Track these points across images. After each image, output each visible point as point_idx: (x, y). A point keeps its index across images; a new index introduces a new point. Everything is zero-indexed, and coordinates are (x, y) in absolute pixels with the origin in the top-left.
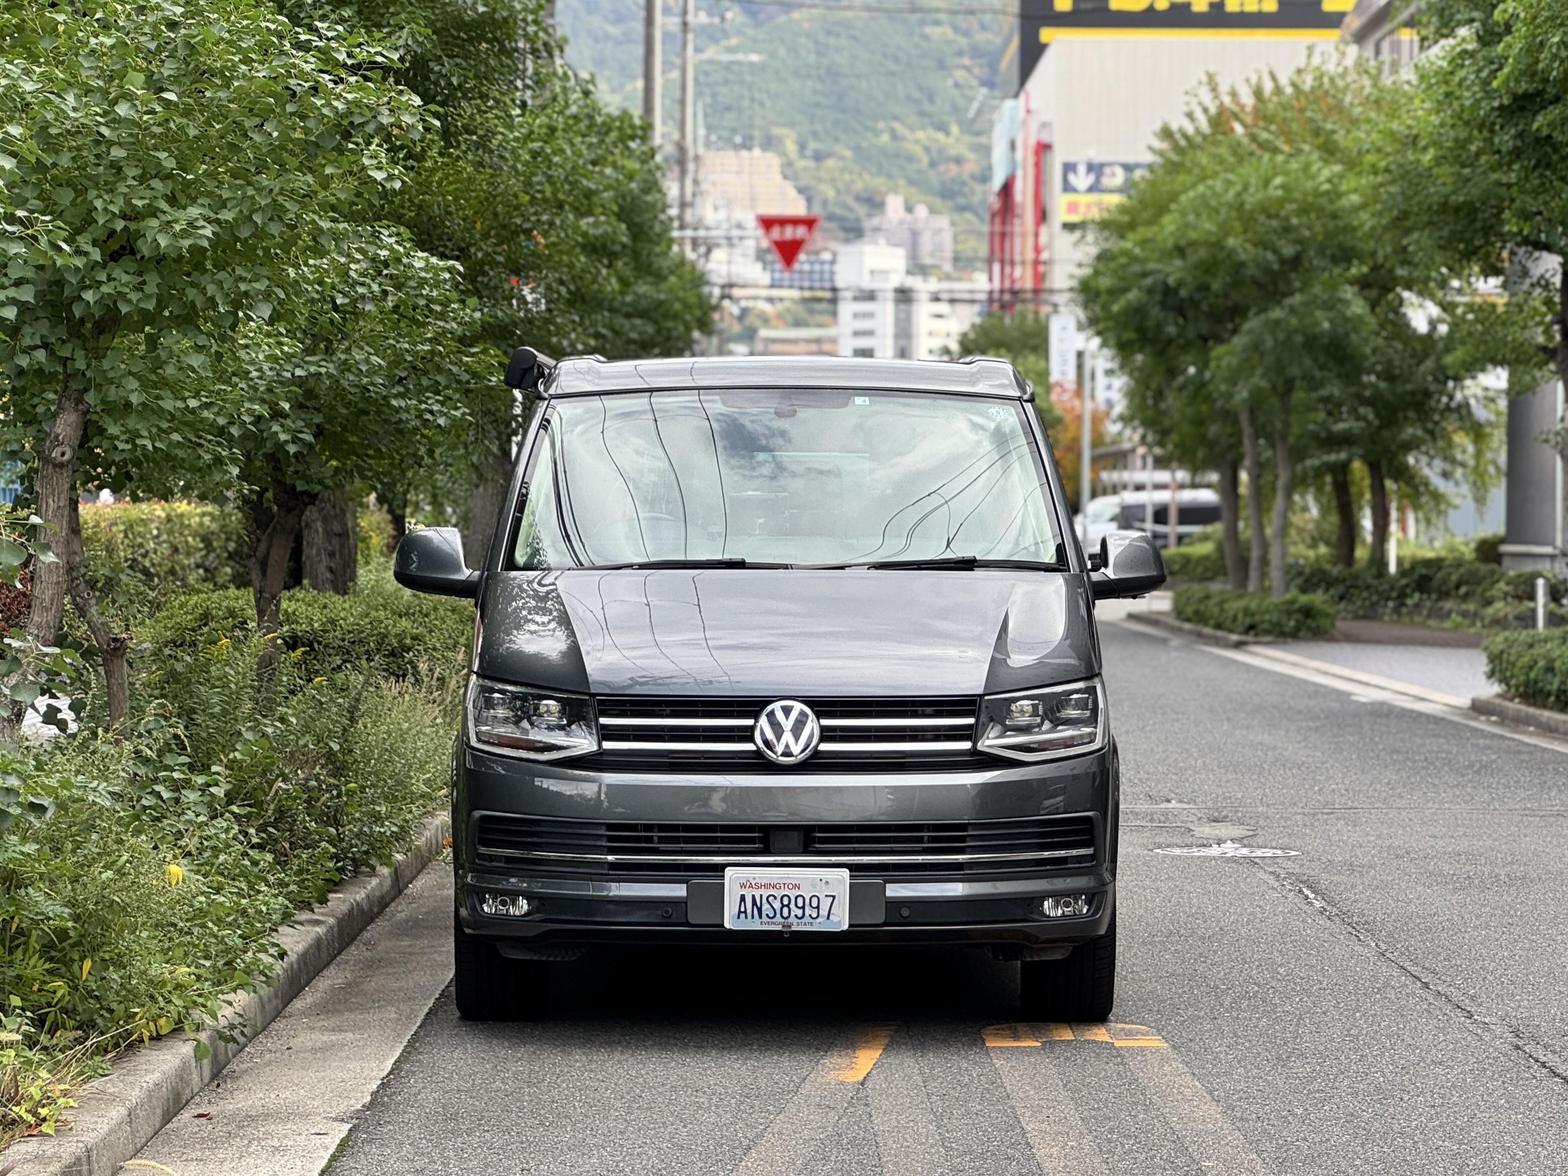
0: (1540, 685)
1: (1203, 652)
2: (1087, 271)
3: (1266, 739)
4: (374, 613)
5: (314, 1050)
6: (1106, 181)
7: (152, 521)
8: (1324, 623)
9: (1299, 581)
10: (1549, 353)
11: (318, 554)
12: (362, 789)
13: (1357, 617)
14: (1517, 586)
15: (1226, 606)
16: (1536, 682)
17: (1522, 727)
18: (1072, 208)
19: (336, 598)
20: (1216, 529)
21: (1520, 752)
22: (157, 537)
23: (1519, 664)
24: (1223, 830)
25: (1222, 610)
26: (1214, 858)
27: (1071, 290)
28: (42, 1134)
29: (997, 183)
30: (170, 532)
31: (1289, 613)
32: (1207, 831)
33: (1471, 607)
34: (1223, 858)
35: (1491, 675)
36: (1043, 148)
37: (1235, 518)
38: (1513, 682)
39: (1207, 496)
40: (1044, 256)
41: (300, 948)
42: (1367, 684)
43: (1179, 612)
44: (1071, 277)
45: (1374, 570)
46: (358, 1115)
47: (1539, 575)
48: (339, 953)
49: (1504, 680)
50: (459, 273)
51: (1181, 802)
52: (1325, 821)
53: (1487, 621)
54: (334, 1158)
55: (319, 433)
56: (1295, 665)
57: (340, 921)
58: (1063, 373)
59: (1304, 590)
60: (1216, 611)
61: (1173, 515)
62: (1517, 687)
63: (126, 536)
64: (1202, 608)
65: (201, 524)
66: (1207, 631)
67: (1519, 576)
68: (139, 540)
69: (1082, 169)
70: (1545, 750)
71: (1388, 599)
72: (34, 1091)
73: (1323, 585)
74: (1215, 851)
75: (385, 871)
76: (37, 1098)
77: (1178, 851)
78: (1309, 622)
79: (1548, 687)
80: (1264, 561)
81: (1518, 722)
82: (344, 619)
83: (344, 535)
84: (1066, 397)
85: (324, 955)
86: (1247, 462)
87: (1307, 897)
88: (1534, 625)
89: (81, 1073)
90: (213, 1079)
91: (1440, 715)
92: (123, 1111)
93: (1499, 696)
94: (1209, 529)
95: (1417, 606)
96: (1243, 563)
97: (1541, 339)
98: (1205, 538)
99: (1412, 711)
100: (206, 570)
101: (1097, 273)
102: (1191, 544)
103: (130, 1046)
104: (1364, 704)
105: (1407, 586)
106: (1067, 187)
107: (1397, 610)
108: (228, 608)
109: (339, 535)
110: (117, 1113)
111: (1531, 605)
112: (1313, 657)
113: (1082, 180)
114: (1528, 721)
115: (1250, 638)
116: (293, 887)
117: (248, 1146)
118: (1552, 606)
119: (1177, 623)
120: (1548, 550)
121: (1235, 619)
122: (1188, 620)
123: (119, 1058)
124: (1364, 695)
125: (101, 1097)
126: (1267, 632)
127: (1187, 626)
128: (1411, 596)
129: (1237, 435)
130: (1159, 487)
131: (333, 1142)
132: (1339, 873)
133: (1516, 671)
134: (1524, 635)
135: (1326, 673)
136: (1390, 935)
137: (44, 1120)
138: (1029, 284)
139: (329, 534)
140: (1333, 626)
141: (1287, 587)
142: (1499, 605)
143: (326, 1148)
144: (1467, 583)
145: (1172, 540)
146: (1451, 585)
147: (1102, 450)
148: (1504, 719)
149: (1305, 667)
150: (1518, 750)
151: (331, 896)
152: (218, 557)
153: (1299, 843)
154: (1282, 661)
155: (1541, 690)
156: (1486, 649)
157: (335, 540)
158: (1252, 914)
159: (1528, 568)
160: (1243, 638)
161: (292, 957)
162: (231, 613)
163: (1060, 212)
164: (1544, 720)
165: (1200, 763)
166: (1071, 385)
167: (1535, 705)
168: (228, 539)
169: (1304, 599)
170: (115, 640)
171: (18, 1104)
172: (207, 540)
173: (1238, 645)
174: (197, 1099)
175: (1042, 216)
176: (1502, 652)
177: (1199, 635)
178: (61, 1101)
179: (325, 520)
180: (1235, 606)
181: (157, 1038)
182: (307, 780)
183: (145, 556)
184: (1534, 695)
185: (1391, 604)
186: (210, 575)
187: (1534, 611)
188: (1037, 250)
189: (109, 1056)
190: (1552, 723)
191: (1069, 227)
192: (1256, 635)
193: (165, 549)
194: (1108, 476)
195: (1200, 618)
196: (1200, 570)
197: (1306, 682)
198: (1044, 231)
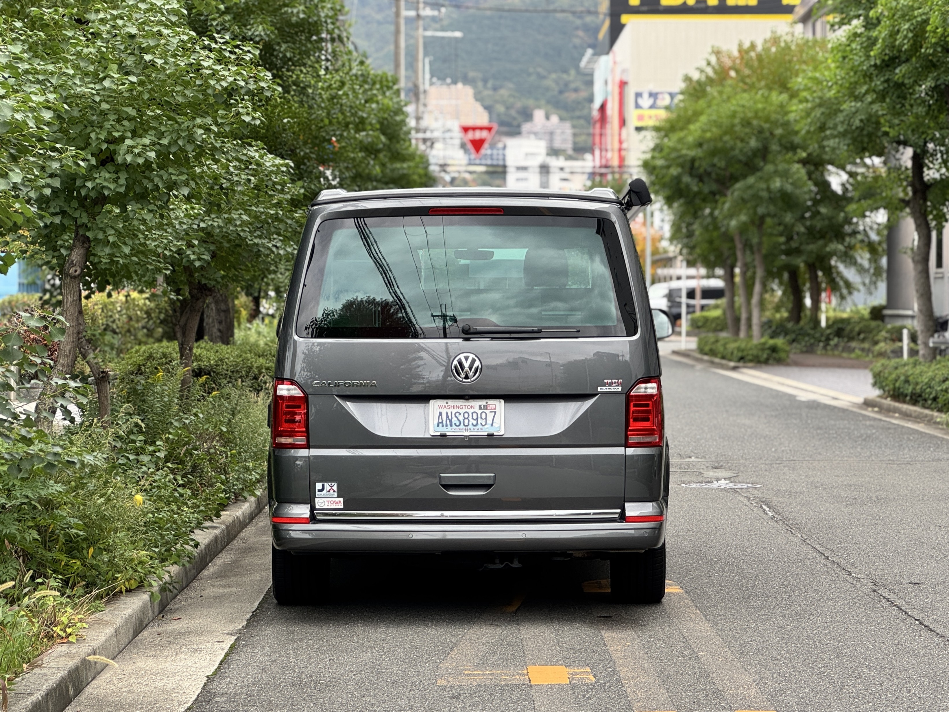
0: (901, 390)
1: (715, 373)
2: (648, 156)
3: (747, 422)
4: (244, 355)
5: (215, 597)
6: (660, 103)
7: (117, 302)
8: (783, 355)
9: (769, 331)
10: (905, 203)
11: (213, 322)
12: (240, 453)
13: (802, 352)
14: (892, 334)
15: (727, 346)
16: (899, 388)
17: (891, 414)
18: (641, 118)
19: (224, 347)
20: (722, 302)
21: (889, 428)
22: (120, 311)
23: (890, 378)
24: (720, 473)
25: (725, 348)
26: (714, 489)
27: (639, 166)
28: (69, 642)
29: (597, 104)
30: (128, 309)
31: (763, 350)
32: (711, 474)
33: (866, 345)
34: (719, 488)
35: (874, 385)
36: (623, 84)
37: (733, 295)
38: (887, 388)
39: (717, 283)
40: (624, 146)
41: (206, 541)
42: (806, 390)
43: (701, 350)
44: (639, 159)
45: (812, 325)
46: (240, 631)
47: (905, 327)
48: (228, 545)
49: (882, 387)
50: (291, 167)
51: (697, 457)
52: (777, 469)
53: (875, 353)
54: (227, 655)
55: (214, 256)
56: (765, 379)
57: (227, 527)
59: (772, 337)
60: (721, 349)
61: (698, 294)
62: (889, 391)
63: (103, 311)
64: (714, 347)
65: (145, 304)
66: (717, 360)
67: (893, 328)
68: (110, 313)
69: (646, 96)
70: (903, 427)
71: (820, 341)
72: (64, 619)
73: (783, 334)
74: (715, 485)
75: (253, 499)
76: (66, 623)
77: (694, 485)
78: (775, 355)
79: (906, 392)
80: (749, 319)
81: (889, 411)
82: (228, 359)
83: (227, 311)
84: (638, 226)
85: (219, 546)
86: (739, 264)
87: (764, 510)
88: (902, 355)
89: (89, 610)
90: (160, 613)
91: (846, 407)
92: (113, 630)
93: (879, 396)
94: (719, 302)
95: (836, 346)
96: (737, 320)
97: (901, 195)
98: (716, 307)
99: (830, 406)
100: (148, 330)
101: (653, 158)
102: (709, 310)
103: (114, 595)
104: (804, 402)
105: (831, 334)
106: (637, 106)
107: (825, 348)
108: (163, 353)
109: (224, 311)
110: (109, 631)
111: (900, 344)
112: (777, 376)
113: (646, 102)
114: (895, 411)
115: (741, 364)
116: (202, 508)
117: (180, 648)
118: (912, 345)
119: (699, 356)
120: (910, 313)
121: (732, 353)
122: (706, 354)
123: (109, 602)
124: (803, 397)
125: (100, 622)
126: (751, 361)
127: (706, 358)
128: (833, 340)
129: (733, 249)
130: (689, 277)
131: (226, 646)
132: (783, 496)
133: (888, 382)
134: (894, 362)
135: (783, 384)
136: (809, 530)
137: (70, 634)
138: (615, 162)
139: (218, 311)
140: (788, 357)
141: (762, 335)
142: (882, 344)
143: (223, 649)
144: (864, 332)
145: (698, 308)
146: (855, 333)
147: (657, 257)
148: (882, 409)
149: (772, 381)
150: (888, 428)
151: (222, 513)
152: (155, 322)
153: (762, 480)
154: (758, 378)
155: (902, 393)
156: (871, 370)
157: (222, 314)
158: (734, 519)
159: (899, 323)
160: (737, 364)
161: (202, 546)
162: (164, 355)
163: (633, 121)
164: (904, 410)
165: (709, 436)
166: (641, 220)
167: (899, 401)
168: (160, 312)
169: (771, 342)
170: (103, 372)
171: (56, 626)
172: (148, 313)
173: (735, 368)
174: (152, 624)
175: (623, 122)
176: (880, 372)
177: (712, 363)
178: (79, 625)
179: (217, 302)
180: (732, 346)
181: (129, 591)
182: (209, 449)
183: (114, 322)
184: (898, 396)
185: (821, 344)
186: (150, 333)
187: (901, 348)
188: (621, 142)
189: (104, 600)
190: (908, 412)
191: (639, 129)
192: (745, 362)
193: (124, 318)
194: (661, 272)
195: (712, 353)
196: (714, 325)
197: (771, 390)
198: (624, 131)
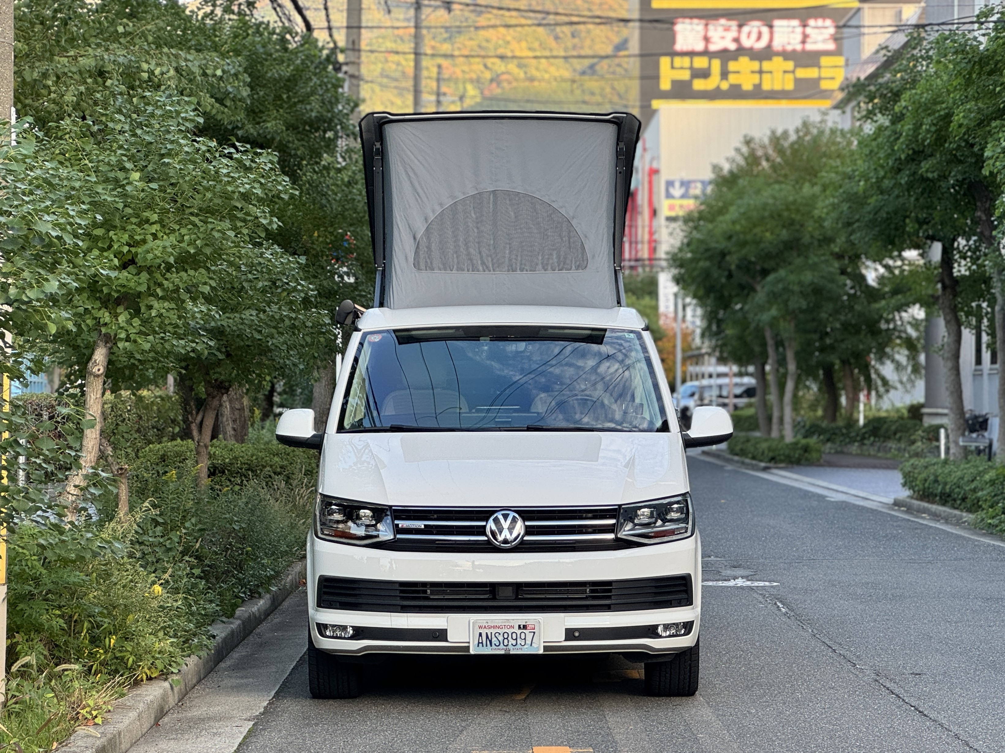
0: (931, 490)
3: (771, 522)
4: (258, 454)
6: (691, 192)
8: (814, 456)
9: (803, 431)
10: (935, 299)
11: (227, 420)
13: (836, 452)
14: (929, 433)
15: (758, 446)
16: (929, 488)
17: (920, 514)
18: (672, 208)
20: (756, 400)
21: (916, 529)
23: (920, 478)
24: (738, 572)
25: (756, 449)
26: (731, 587)
27: (668, 259)
31: (795, 449)
32: (729, 572)
33: (902, 445)
35: (904, 485)
37: (765, 393)
38: (916, 489)
40: (655, 237)
42: (837, 491)
44: (668, 252)
46: (257, 718)
47: (942, 426)
49: (911, 488)
52: (796, 567)
53: (912, 453)
56: (795, 479)
57: (244, 622)
58: (667, 307)
59: (805, 437)
62: (919, 491)
64: (744, 446)
66: (747, 461)
67: (930, 427)
69: (677, 185)
70: (931, 527)
71: (855, 441)
73: (817, 434)
74: (731, 583)
75: (268, 596)
78: (806, 455)
79: (935, 491)
80: (780, 419)
81: (917, 512)
83: (241, 410)
84: (668, 321)
85: (235, 641)
86: (770, 361)
87: (778, 607)
88: (938, 454)
91: (874, 508)
92: (136, 714)
93: (908, 497)
94: (752, 400)
95: (872, 445)
96: (769, 420)
99: (859, 506)
101: (681, 251)
102: (742, 409)
104: (832, 502)
105: (866, 433)
106: (669, 196)
107: (860, 447)
109: (239, 410)
111: (937, 444)
112: (807, 476)
113: (677, 191)
114: (925, 511)
115: (771, 465)
119: (730, 456)
121: (763, 453)
122: (737, 454)
124: (832, 496)
126: (781, 461)
127: (736, 458)
128: (868, 439)
129: (764, 345)
130: (719, 375)
131: (245, 731)
132: (799, 594)
133: (918, 482)
134: (925, 462)
135: (813, 485)
136: (821, 625)
138: (646, 255)
139: (233, 409)
140: (821, 458)
141: (795, 435)
142: (918, 444)
143: (241, 734)
144: (900, 431)
145: (731, 407)
146: (891, 432)
147: (688, 353)
148: (910, 510)
149: (802, 481)
150: (914, 528)
151: (238, 609)
153: (779, 578)
154: (787, 477)
155: (932, 493)
156: (901, 470)
157: (236, 413)
159: (935, 422)
160: (768, 465)
161: (219, 639)
163: (664, 212)
164: (933, 510)
165: (730, 536)
166: (672, 315)
167: (928, 501)
169: (804, 441)
170: (121, 469)
173: (765, 469)
174: (172, 710)
175: (653, 213)
176: (910, 472)
177: (743, 463)
180: (763, 446)
181: (150, 679)
184: (928, 496)
185: (857, 444)
187: (938, 448)
188: (651, 234)
190: (938, 512)
191: (669, 219)
192: (776, 463)
194: (692, 369)
195: (743, 453)
196: (745, 424)
197: (800, 490)
198: (655, 223)
